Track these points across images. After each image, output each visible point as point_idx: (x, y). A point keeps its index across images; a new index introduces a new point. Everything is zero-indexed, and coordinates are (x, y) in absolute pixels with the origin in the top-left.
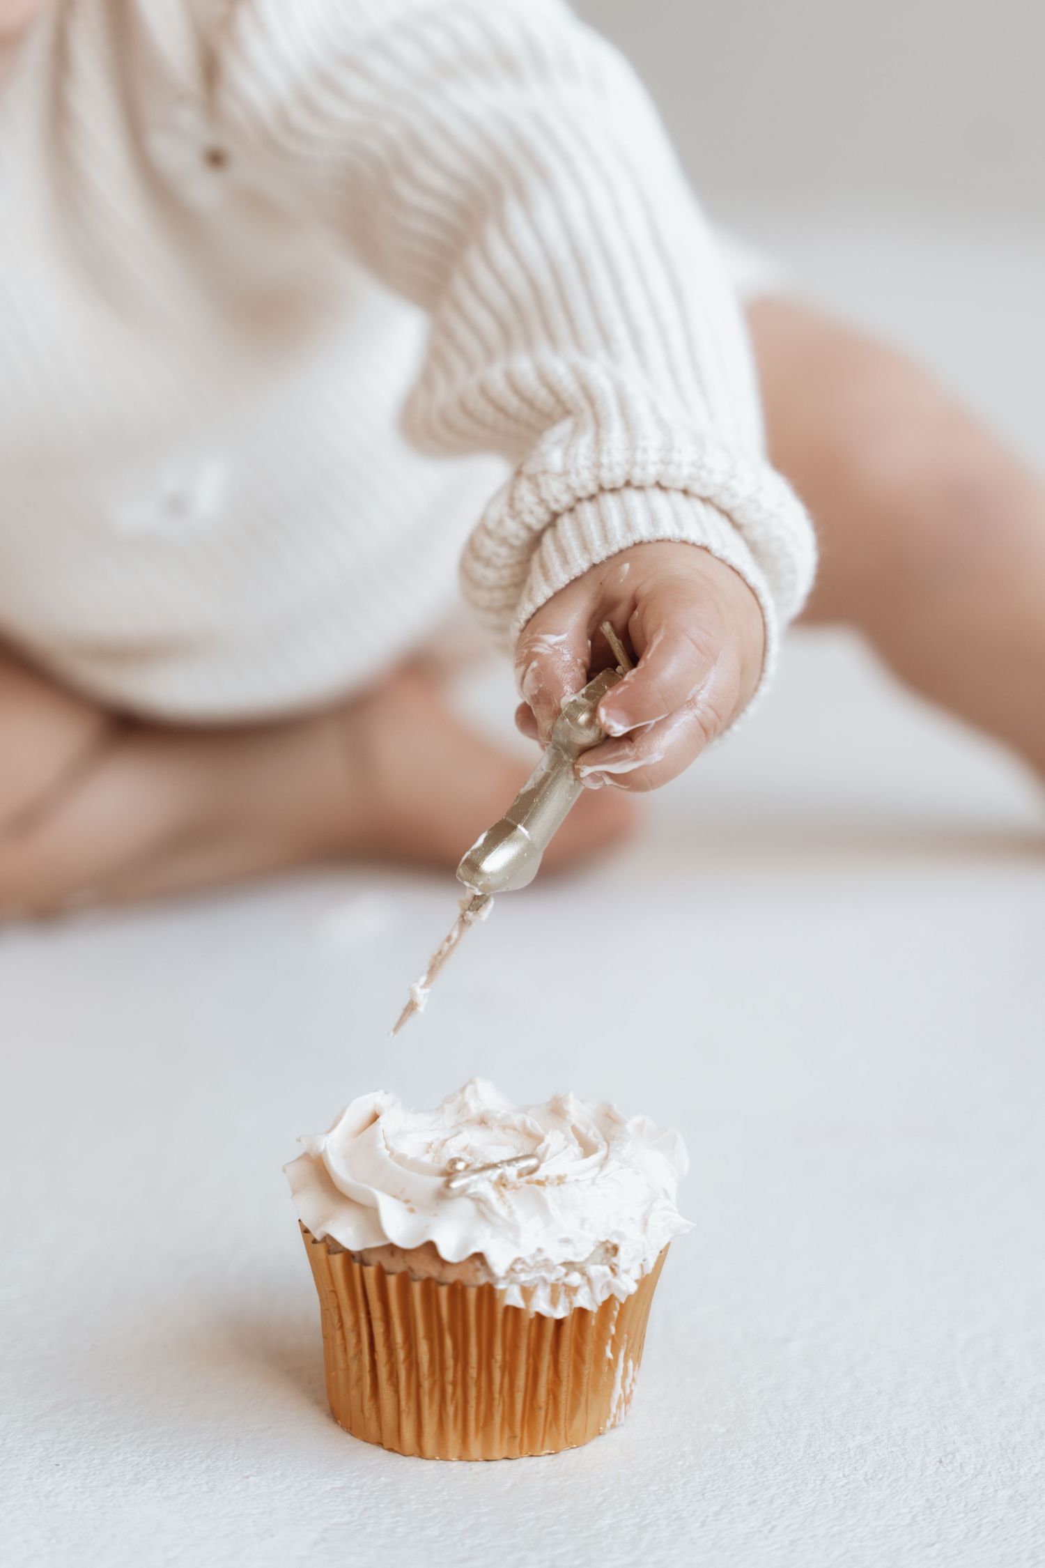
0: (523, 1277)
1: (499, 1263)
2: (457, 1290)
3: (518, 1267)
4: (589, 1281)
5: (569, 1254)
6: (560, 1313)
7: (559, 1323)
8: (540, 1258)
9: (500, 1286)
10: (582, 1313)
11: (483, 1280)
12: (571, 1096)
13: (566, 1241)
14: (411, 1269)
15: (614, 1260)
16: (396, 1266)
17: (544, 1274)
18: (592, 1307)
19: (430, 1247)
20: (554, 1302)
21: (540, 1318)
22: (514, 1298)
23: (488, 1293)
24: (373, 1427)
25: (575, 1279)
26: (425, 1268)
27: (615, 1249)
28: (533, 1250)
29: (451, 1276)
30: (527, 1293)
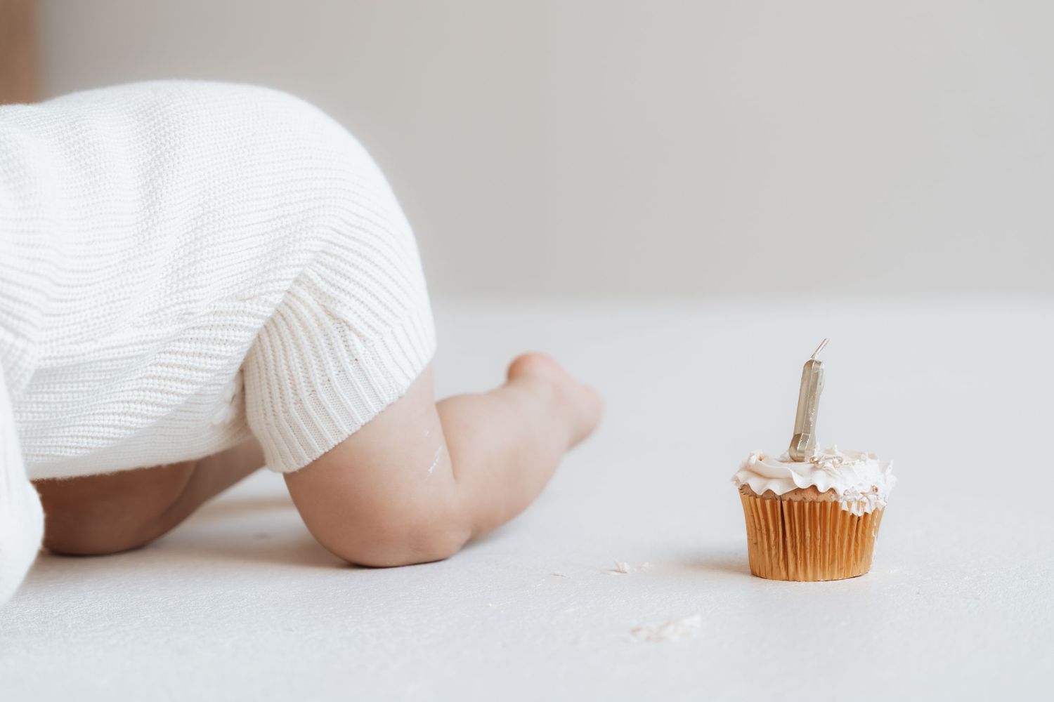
0: (848, 497)
1: (841, 491)
2: (824, 504)
3: (846, 493)
4: (869, 500)
5: (862, 489)
6: (860, 514)
7: (859, 518)
8: (853, 491)
9: (840, 501)
10: (866, 514)
11: (834, 498)
12: (836, 446)
13: (861, 485)
14: (805, 498)
15: (877, 493)
16: (798, 498)
17: (855, 496)
18: (870, 512)
19: (814, 488)
20: (858, 509)
21: (853, 516)
22: (844, 507)
23: (836, 504)
24: (784, 573)
25: (865, 499)
26: (810, 496)
27: (877, 490)
28: (851, 487)
29: (821, 498)
30: (849, 504)
